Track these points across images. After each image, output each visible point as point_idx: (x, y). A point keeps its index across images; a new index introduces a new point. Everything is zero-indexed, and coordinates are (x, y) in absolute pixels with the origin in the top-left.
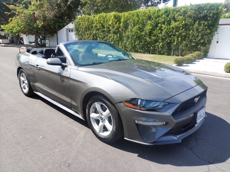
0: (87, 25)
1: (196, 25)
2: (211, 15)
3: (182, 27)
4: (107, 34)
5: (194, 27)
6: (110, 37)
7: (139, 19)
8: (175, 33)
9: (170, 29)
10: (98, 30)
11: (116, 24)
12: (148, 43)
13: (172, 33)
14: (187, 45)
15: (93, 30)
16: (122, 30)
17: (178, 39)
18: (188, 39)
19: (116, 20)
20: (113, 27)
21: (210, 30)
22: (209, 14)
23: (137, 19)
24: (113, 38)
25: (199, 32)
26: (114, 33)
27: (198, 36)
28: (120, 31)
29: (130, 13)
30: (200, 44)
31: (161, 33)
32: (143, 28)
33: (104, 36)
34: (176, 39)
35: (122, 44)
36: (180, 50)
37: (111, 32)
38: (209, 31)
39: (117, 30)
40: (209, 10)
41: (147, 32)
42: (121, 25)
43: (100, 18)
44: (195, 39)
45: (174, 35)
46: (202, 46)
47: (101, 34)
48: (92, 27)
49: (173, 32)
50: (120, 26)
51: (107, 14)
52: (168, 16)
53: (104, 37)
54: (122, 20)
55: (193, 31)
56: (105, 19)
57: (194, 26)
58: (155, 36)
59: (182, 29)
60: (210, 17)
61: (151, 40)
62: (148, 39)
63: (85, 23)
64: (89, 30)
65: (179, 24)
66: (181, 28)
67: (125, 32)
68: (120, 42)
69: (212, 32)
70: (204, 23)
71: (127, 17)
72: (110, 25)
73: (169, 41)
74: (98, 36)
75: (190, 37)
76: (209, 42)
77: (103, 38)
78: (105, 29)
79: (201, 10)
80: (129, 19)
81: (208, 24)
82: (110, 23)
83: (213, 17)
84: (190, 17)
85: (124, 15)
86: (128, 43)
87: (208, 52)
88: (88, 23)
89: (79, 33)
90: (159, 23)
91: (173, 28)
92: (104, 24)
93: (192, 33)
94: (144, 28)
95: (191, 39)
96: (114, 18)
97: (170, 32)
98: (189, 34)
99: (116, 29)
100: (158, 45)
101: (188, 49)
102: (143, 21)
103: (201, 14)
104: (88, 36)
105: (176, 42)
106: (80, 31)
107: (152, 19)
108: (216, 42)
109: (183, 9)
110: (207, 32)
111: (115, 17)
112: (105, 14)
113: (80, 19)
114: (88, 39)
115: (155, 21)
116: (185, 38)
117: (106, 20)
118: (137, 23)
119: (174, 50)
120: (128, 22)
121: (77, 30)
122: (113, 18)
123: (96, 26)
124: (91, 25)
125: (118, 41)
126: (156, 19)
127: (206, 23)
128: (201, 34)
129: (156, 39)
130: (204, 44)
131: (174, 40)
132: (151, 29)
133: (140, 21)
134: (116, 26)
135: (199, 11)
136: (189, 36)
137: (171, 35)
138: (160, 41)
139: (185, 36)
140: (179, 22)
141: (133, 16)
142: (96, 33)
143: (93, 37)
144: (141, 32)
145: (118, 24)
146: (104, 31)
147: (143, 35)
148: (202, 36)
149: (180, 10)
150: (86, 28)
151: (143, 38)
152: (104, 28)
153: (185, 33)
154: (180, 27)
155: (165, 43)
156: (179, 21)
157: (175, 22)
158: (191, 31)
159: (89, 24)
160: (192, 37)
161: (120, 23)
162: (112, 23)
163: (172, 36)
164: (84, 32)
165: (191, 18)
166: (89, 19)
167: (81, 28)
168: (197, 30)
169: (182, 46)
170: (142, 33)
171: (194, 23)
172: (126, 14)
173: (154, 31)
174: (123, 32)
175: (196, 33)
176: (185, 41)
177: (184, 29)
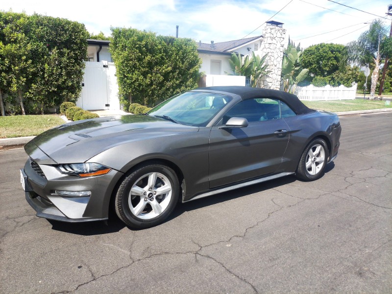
1: (55, 55)
3: (25, 55)
5: (51, 58)
8: (9, 67)
14: (42, 91)
17: (18, 78)
18: (41, 80)
22: (75, 39)
25: (61, 68)
27: (60, 75)
30: (65, 89)
34: (14, 80)
38: (77, 67)
44: (57, 81)
45: (8, 72)
46: (69, 92)
55: (49, 64)
57: (50, 56)
59: (26, 61)
66: (24, 58)
70: (68, 54)
75: (46, 75)
91: (2, 57)
93: (49, 69)
95: (49, 81)
98: (43, 70)
103: (60, 35)
105: (14, 86)
108: (81, 84)
116: (34, 79)
127: (72, 54)
128: (66, 71)
131: (10, 82)
136: (44, 74)
139: (35, 74)
140: (19, 45)
153: (33, 67)
154: (21, 56)
157: (5, 44)
158: (46, 66)
160: (49, 76)
163: (3, 74)
169: (31, 94)
171: (49, 50)
175: (57, 70)
176: (35, 83)
177: (30, 61)
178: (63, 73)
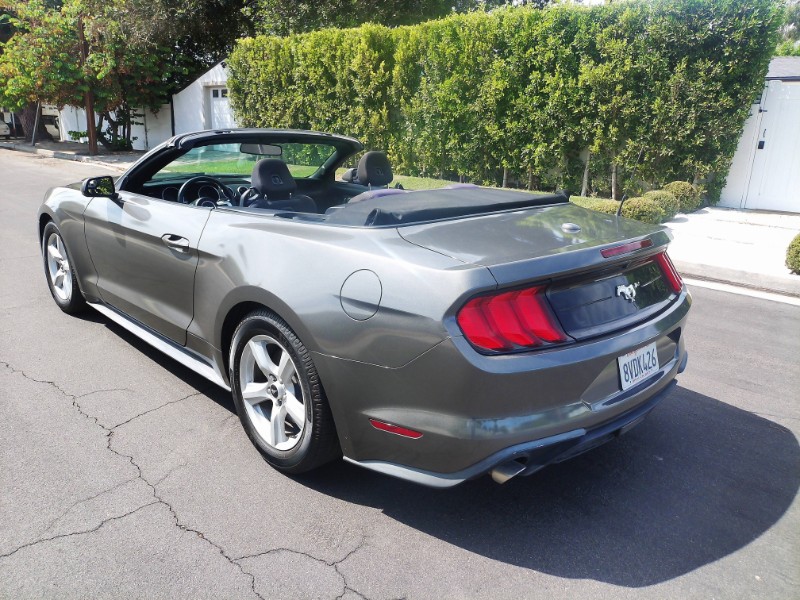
0: (272, 73)
1: (678, 76)
2: (737, 36)
3: (621, 82)
4: (344, 106)
5: (669, 83)
6: (356, 119)
7: (463, 52)
8: (596, 107)
9: (575, 90)
10: (312, 90)
11: (375, 69)
12: (495, 146)
13: (585, 109)
14: (643, 155)
15: (294, 90)
16: (399, 93)
17: (606, 131)
18: (646, 133)
19: (377, 55)
20: (367, 83)
21: (734, 95)
22: (728, 33)
23: (451, 50)
24: (367, 124)
25: (689, 104)
26: (371, 103)
27: (683, 121)
28: (390, 97)
29: (429, 27)
30: (690, 151)
31: (542, 106)
32: (474, 86)
33: (333, 115)
34: (599, 132)
35: (397, 148)
36: (613, 175)
37: (357, 99)
38: (726, 101)
39: (379, 94)
40: (730, 15)
41: (491, 100)
42: (394, 72)
43: (317, 44)
44: (674, 134)
45: (593, 116)
46: (697, 158)
47: (324, 105)
48: (290, 81)
49: (587, 103)
50: (391, 77)
51: (344, 30)
52: (568, 39)
53: (334, 118)
54: (398, 55)
55: (665, 99)
56: (336, 49)
57: (668, 79)
58: (517, 117)
59: (623, 92)
60: (732, 43)
61: (505, 131)
62: (492, 129)
63: (266, 66)
64: (278, 91)
65: (613, 72)
66: (619, 88)
67: (407, 100)
68: (392, 139)
69: (739, 104)
70: (709, 70)
71: (418, 42)
72: (355, 74)
73: (571, 139)
74: (314, 115)
75: (655, 122)
76: (729, 145)
77: (329, 123)
78: (338, 88)
79: (700, 18)
80: (425, 52)
81: (726, 74)
82: (355, 64)
83: (744, 45)
84: (656, 43)
85: (408, 35)
86: (420, 141)
87: (721, 184)
88: (276, 65)
89: (244, 103)
90: (533, 68)
91: (588, 89)
92: (334, 70)
93: (660, 108)
94: (478, 86)
95: (659, 133)
96: (369, 47)
97: (578, 103)
98: (650, 111)
99: (377, 89)
100: (531, 153)
101: (644, 172)
102: (475, 60)
103: (696, 30)
104: (278, 112)
105: (597, 142)
106: (246, 95)
107: (511, 53)
108: (756, 144)
109: (627, 13)
110: (721, 106)
111: (374, 42)
112: (337, 30)
113: (249, 50)
114: (276, 124)
115: (520, 58)
116: (633, 128)
117: (338, 53)
118: (453, 68)
119: (593, 175)
120: (421, 61)
121: (237, 90)
122: (364, 45)
123: (305, 78)
124: (287, 71)
125: (384, 133)
126: (525, 50)
127: (717, 70)
128: (697, 111)
129: (525, 128)
130: (706, 153)
131: (592, 135)
132: (505, 90)
133: (463, 58)
134: (376, 78)
135: (690, 19)
136: (651, 119)
137: (581, 116)
138: (537, 135)
139: (635, 120)
140: (613, 64)
141: (439, 38)
142: (304, 101)
143: (295, 117)
144: (465, 104)
145: (386, 69)
146: (333, 96)
147: (474, 113)
148: (701, 119)
149: (615, 16)
150: (268, 83)
151: (475, 124)
152: (333, 82)
153: (636, 105)
154: (615, 84)
155: (556, 147)
156: (610, 61)
157: (596, 65)
158: (658, 101)
159: (279, 67)
160: (663, 122)
161: (389, 68)
162: (362, 67)
163: (584, 120)
164: (262, 99)
165: (659, 48)
166: (278, 47)
167: (251, 82)
168: (682, 96)
169: (624, 159)
170: (470, 107)
171: (672, 67)
172: (414, 30)
173: (517, 97)
174: (402, 100)
175: (678, 108)
176: (633, 139)
177: (629, 93)
178: (692, 115)
